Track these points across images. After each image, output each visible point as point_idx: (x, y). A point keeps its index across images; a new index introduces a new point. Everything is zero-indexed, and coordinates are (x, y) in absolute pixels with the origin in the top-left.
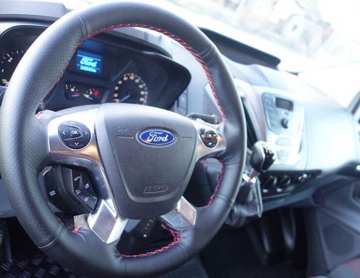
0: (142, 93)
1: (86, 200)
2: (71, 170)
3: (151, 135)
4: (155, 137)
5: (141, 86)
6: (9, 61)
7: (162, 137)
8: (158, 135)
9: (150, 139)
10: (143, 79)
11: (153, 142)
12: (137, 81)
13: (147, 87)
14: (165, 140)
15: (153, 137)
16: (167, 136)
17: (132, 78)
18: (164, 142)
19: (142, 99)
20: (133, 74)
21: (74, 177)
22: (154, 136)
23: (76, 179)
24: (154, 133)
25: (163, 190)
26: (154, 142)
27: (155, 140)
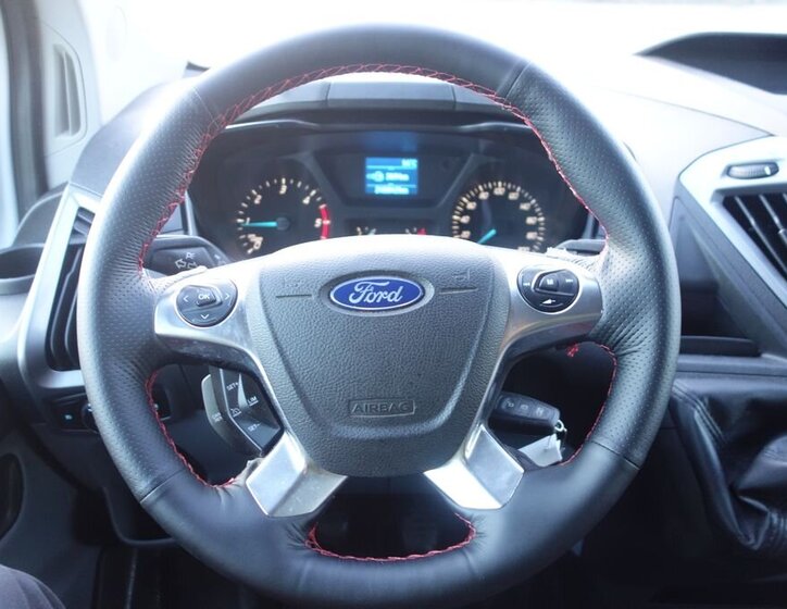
0: (530, 221)
1: (252, 428)
2: (221, 370)
3: (357, 289)
4: (368, 293)
5: (525, 207)
6: (257, 202)
7: (386, 293)
8: (377, 289)
9: (354, 298)
10: (527, 190)
11: (362, 304)
12: (513, 196)
13: (540, 206)
14: (395, 300)
15: (364, 292)
16: (401, 288)
17: (499, 191)
18: (394, 303)
19: (531, 236)
20: (500, 184)
21: (227, 384)
22: (366, 290)
23: (231, 388)
24: (365, 286)
25: (404, 412)
26: (367, 305)
27: (367, 300)
